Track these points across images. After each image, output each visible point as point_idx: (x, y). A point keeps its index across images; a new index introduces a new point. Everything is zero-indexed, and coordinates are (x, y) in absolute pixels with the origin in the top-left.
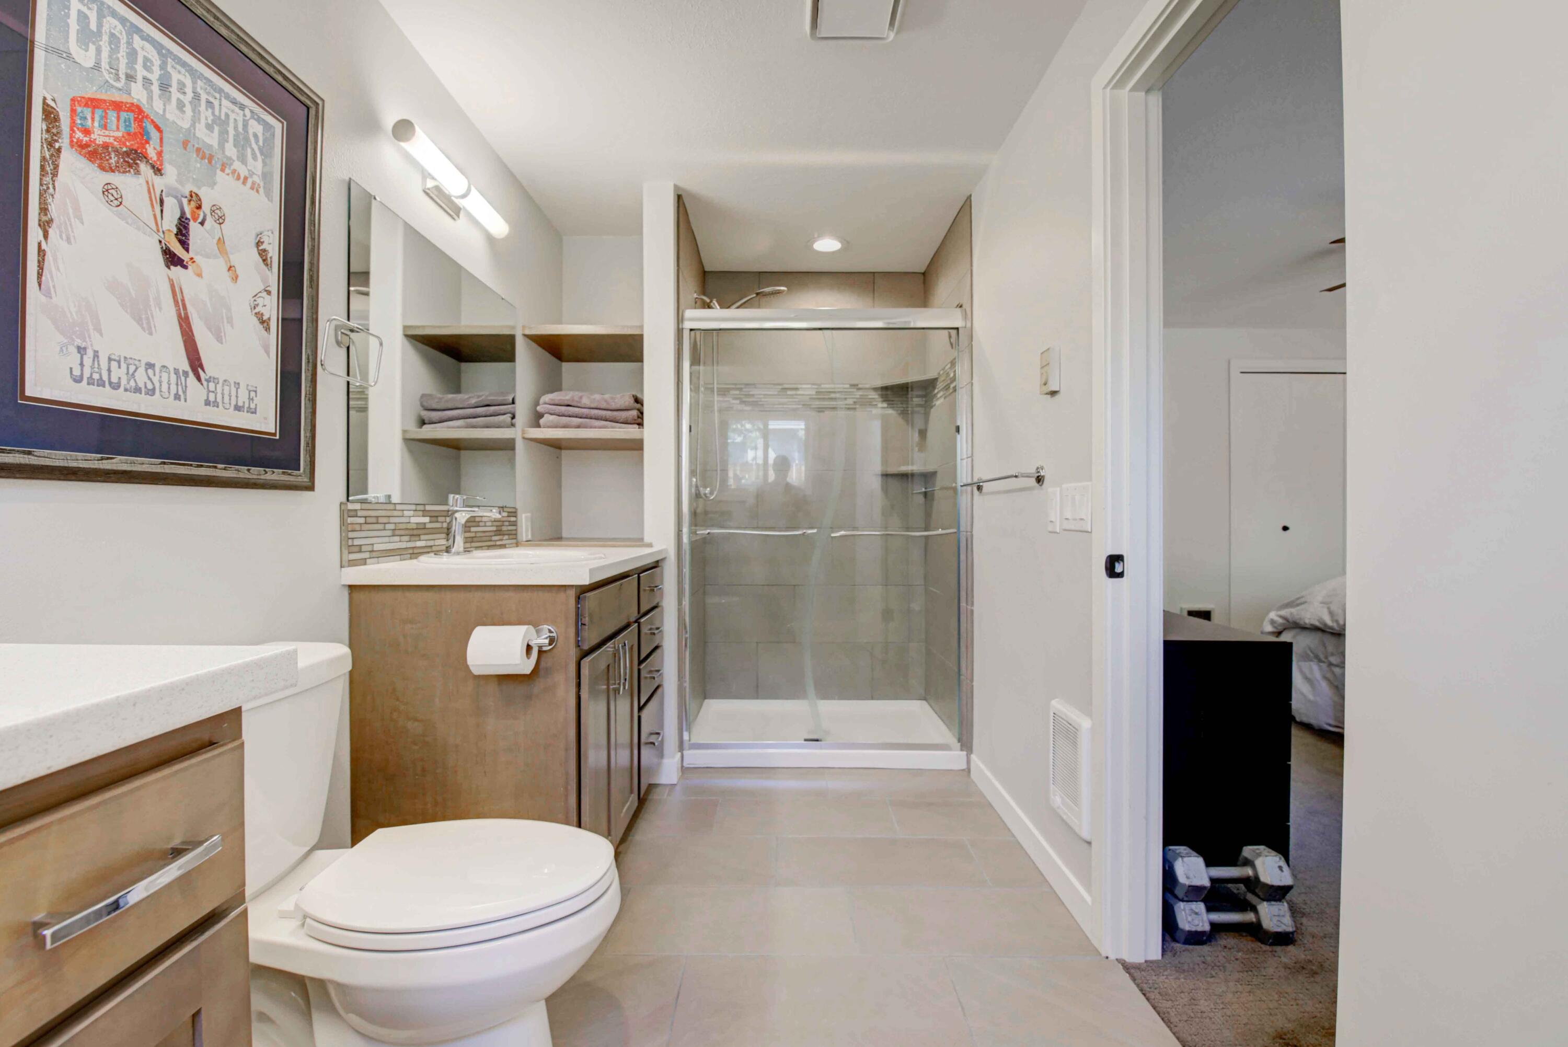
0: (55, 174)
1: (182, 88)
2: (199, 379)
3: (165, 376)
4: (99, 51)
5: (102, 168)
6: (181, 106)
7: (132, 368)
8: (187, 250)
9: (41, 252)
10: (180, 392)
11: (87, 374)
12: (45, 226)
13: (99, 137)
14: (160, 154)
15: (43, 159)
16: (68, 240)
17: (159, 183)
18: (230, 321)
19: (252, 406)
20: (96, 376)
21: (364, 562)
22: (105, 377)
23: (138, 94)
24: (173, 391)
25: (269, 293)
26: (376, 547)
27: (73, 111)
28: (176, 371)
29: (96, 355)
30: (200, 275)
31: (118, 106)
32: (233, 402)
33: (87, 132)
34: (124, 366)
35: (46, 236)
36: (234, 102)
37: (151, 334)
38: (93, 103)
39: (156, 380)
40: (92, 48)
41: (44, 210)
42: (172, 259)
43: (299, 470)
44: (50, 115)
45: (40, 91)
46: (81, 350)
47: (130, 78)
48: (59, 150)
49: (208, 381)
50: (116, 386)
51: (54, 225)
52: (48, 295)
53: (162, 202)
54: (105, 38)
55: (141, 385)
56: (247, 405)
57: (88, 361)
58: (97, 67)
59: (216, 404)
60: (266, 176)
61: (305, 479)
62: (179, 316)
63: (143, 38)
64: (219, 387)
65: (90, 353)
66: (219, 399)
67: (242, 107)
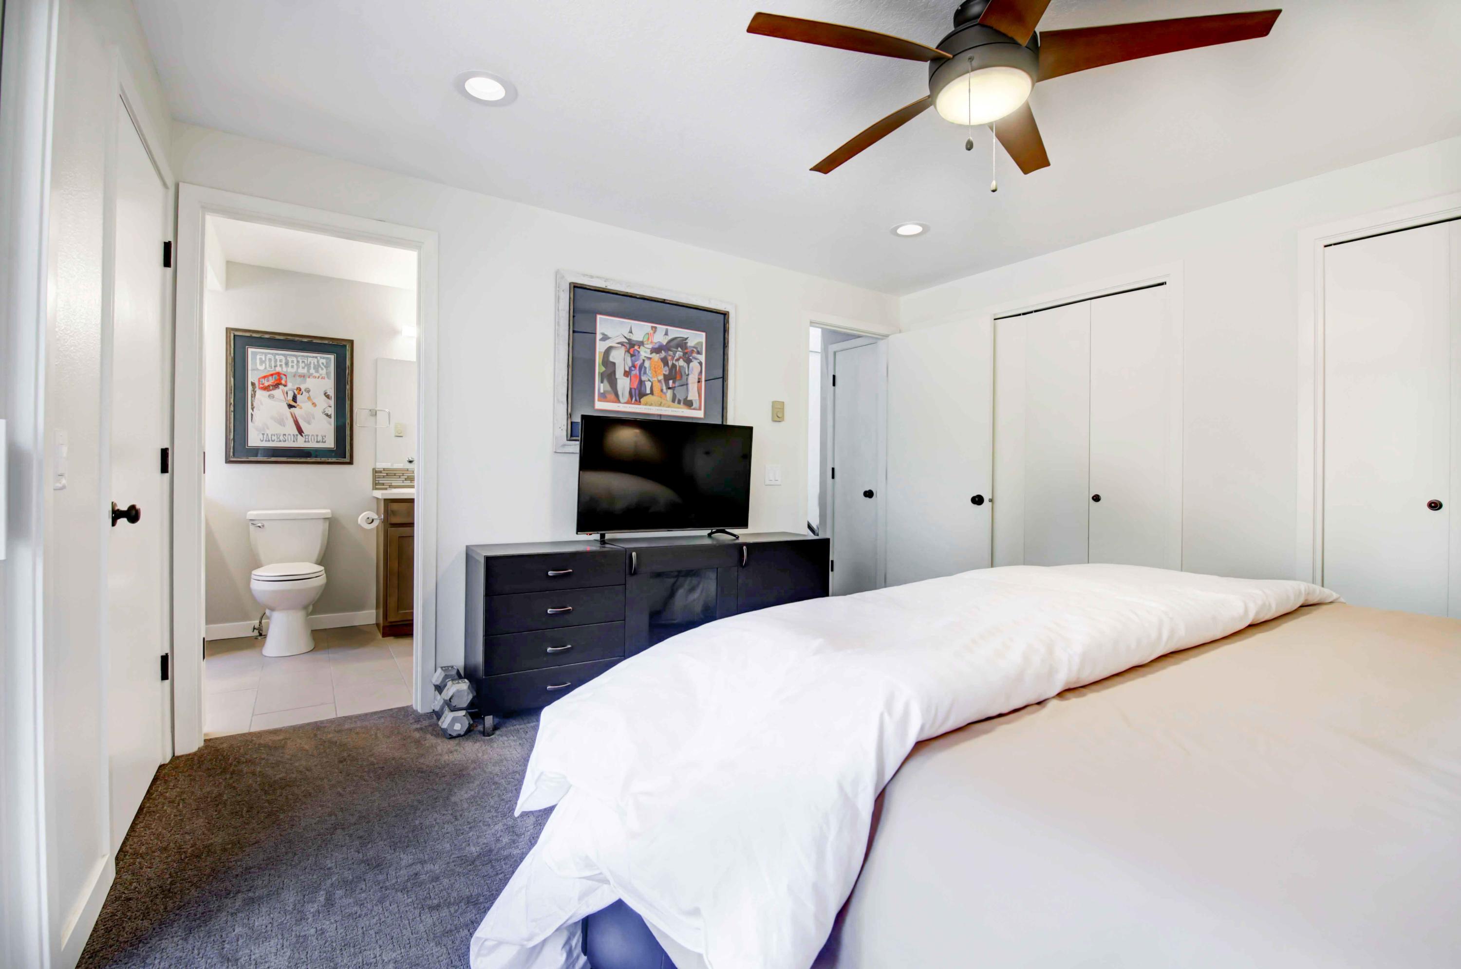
0: (255, 397)
1: (293, 362)
2: (302, 435)
3: (289, 437)
4: (266, 365)
5: (268, 391)
6: (292, 367)
7: (278, 436)
8: (296, 403)
9: (252, 415)
10: (295, 440)
11: (265, 439)
12: (253, 409)
13: (267, 384)
14: (286, 381)
15: (252, 394)
16: (259, 410)
17: (286, 389)
18: (314, 418)
19: (324, 441)
20: (267, 440)
21: (386, 489)
22: (270, 439)
23: (278, 369)
24: (292, 440)
25: (330, 407)
26: (393, 484)
27: (259, 381)
28: (294, 435)
29: (267, 435)
30: (301, 408)
31: (272, 375)
32: (316, 440)
33: (263, 384)
34: (276, 436)
35: (253, 411)
36: (313, 357)
37: (284, 426)
38: (264, 377)
39: (286, 438)
40: (264, 365)
41: (252, 405)
42: (290, 406)
43: (345, 458)
44: (253, 384)
45: (250, 380)
46: (263, 434)
47: (275, 366)
48: (256, 391)
49: (305, 436)
50: (273, 441)
51: (255, 408)
52: (254, 423)
53: (287, 393)
54: (267, 360)
55: (281, 440)
56: (321, 441)
57: (265, 436)
58: (266, 368)
59: (309, 442)
60: (328, 374)
61: (348, 461)
62: (294, 420)
63: (279, 355)
64: (310, 437)
65: (266, 434)
66: (310, 440)
67: (316, 357)
